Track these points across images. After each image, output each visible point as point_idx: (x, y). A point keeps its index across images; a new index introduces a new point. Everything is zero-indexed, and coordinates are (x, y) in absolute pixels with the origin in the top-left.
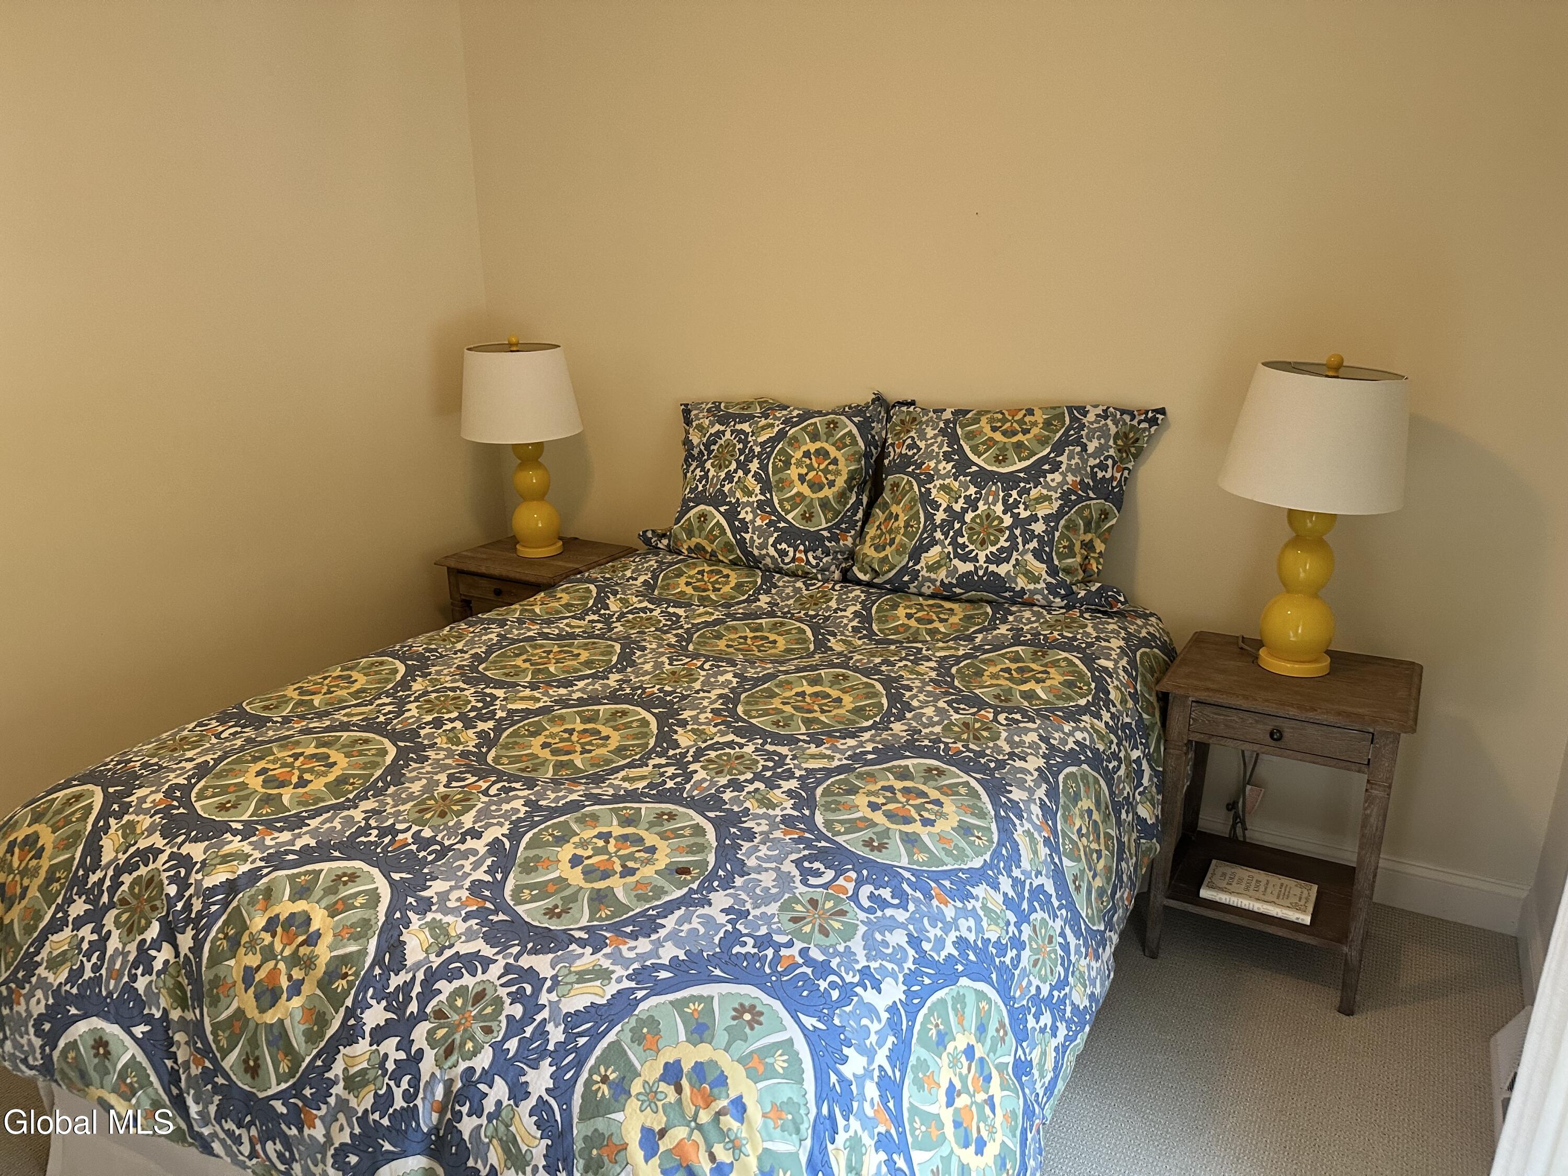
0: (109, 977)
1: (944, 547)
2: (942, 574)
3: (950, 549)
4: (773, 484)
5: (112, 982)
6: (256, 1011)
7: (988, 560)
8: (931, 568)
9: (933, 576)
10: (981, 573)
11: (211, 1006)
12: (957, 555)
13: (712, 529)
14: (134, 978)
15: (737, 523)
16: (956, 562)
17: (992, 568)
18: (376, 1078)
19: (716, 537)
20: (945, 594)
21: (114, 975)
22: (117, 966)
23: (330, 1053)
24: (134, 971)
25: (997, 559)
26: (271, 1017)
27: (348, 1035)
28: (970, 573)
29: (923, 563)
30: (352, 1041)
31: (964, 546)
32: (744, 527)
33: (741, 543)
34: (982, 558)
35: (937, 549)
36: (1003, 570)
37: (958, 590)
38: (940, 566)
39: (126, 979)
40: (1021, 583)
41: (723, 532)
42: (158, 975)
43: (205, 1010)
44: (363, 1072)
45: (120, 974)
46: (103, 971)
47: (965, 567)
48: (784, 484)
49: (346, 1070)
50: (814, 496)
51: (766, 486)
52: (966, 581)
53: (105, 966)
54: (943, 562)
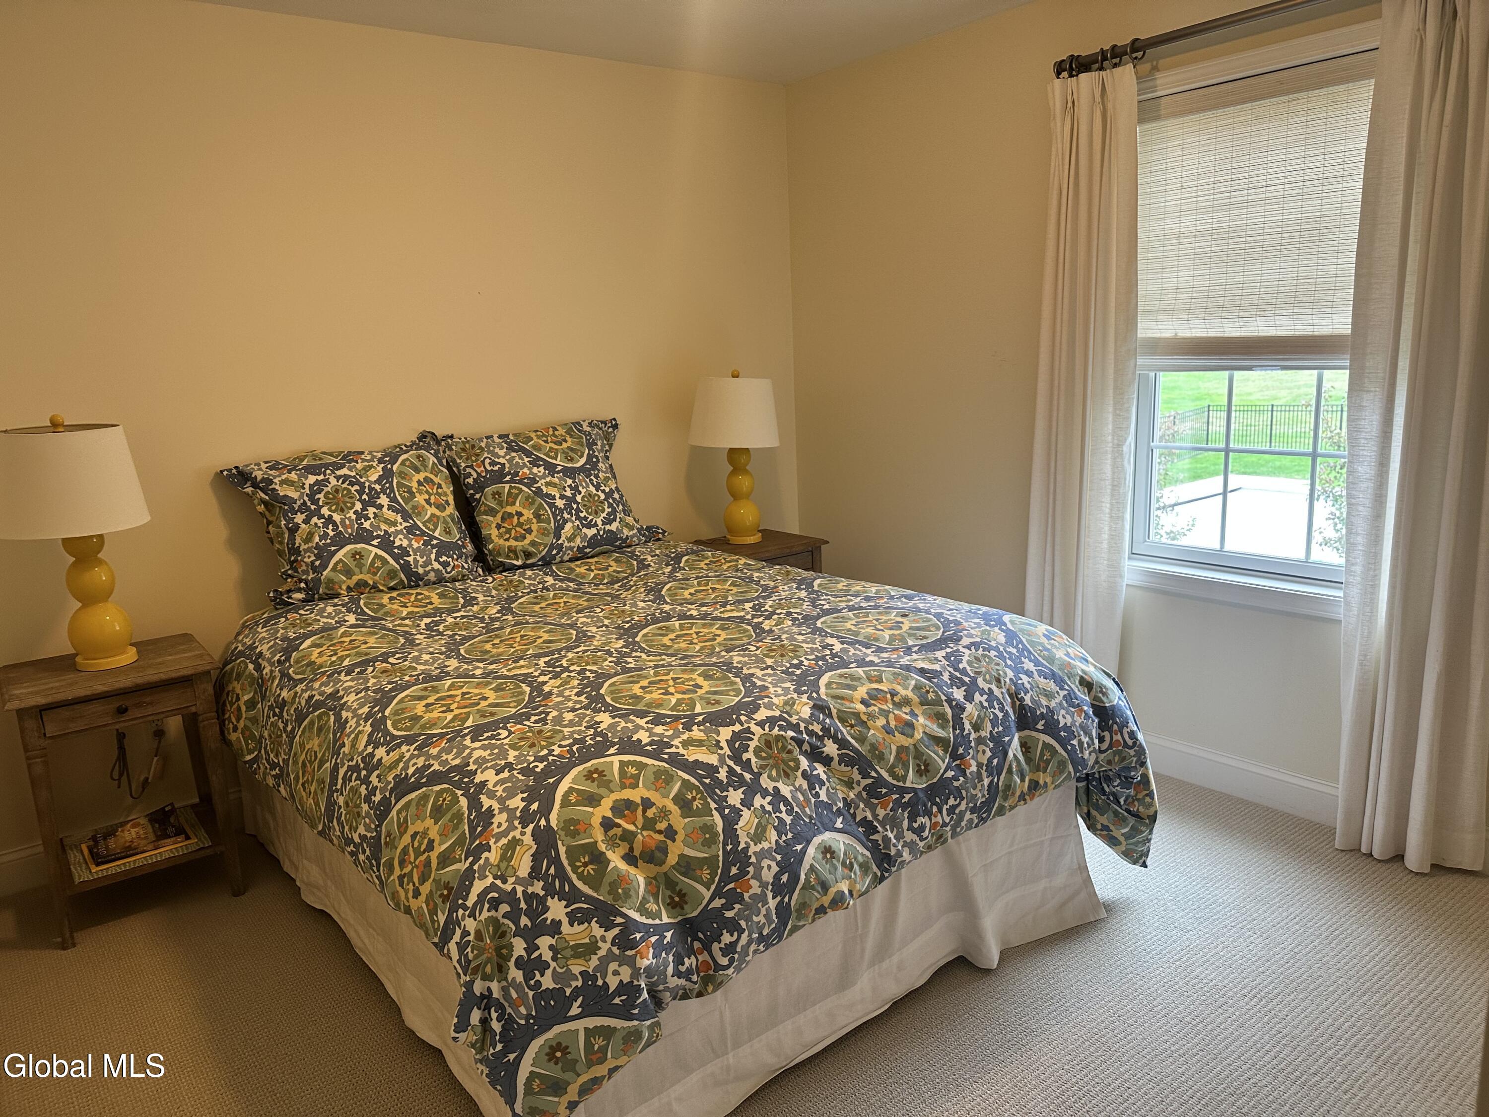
0: (802, 808)
1: (573, 522)
2: (578, 540)
3: (578, 522)
4: (410, 511)
5: (807, 809)
6: (909, 739)
7: (604, 524)
8: (570, 540)
9: (572, 544)
10: (601, 533)
11: (879, 762)
12: (584, 526)
13: (373, 562)
14: (817, 795)
15: (396, 551)
16: (584, 530)
17: (608, 527)
18: (985, 714)
19: (379, 569)
20: (581, 556)
21: (805, 805)
22: (802, 798)
23: (958, 722)
24: (814, 792)
25: (608, 521)
26: (918, 735)
27: (958, 709)
28: (595, 535)
29: (563, 538)
30: (963, 709)
31: (585, 518)
32: (405, 552)
33: (406, 568)
34: (599, 523)
35: (568, 526)
36: (614, 527)
37: (588, 550)
38: (576, 536)
39: (813, 800)
40: (626, 532)
41: (385, 562)
42: (829, 782)
43: (877, 767)
44: (979, 716)
45: (807, 801)
46: (796, 809)
47: (591, 532)
48: (418, 510)
49: (971, 723)
50: (444, 514)
51: (406, 516)
52: (594, 542)
53: (794, 805)
54: (576, 533)
